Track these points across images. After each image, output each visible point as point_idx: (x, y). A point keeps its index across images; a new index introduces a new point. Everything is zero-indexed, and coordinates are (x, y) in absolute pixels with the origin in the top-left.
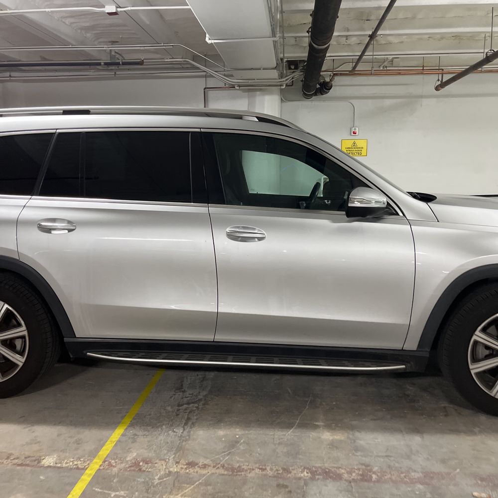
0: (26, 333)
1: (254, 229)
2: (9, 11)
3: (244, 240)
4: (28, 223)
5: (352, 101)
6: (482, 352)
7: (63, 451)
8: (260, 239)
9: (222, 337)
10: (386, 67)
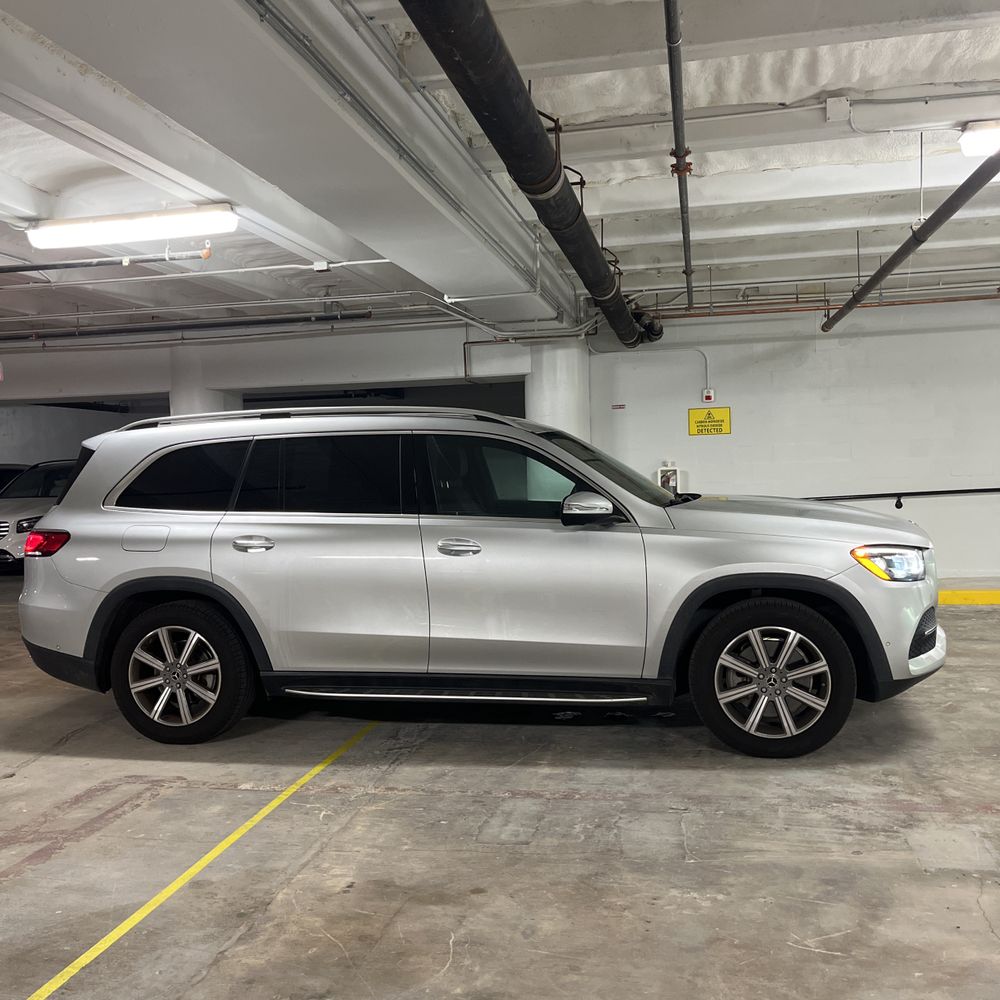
0: (218, 666)
1: (468, 541)
2: (192, 274)
3: (458, 553)
4: (223, 541)
5: (702, 348)
6: (734, 680)
7: (259, 780)
8: (475, 552)
9: (435, 668)
10: (748, 296)
